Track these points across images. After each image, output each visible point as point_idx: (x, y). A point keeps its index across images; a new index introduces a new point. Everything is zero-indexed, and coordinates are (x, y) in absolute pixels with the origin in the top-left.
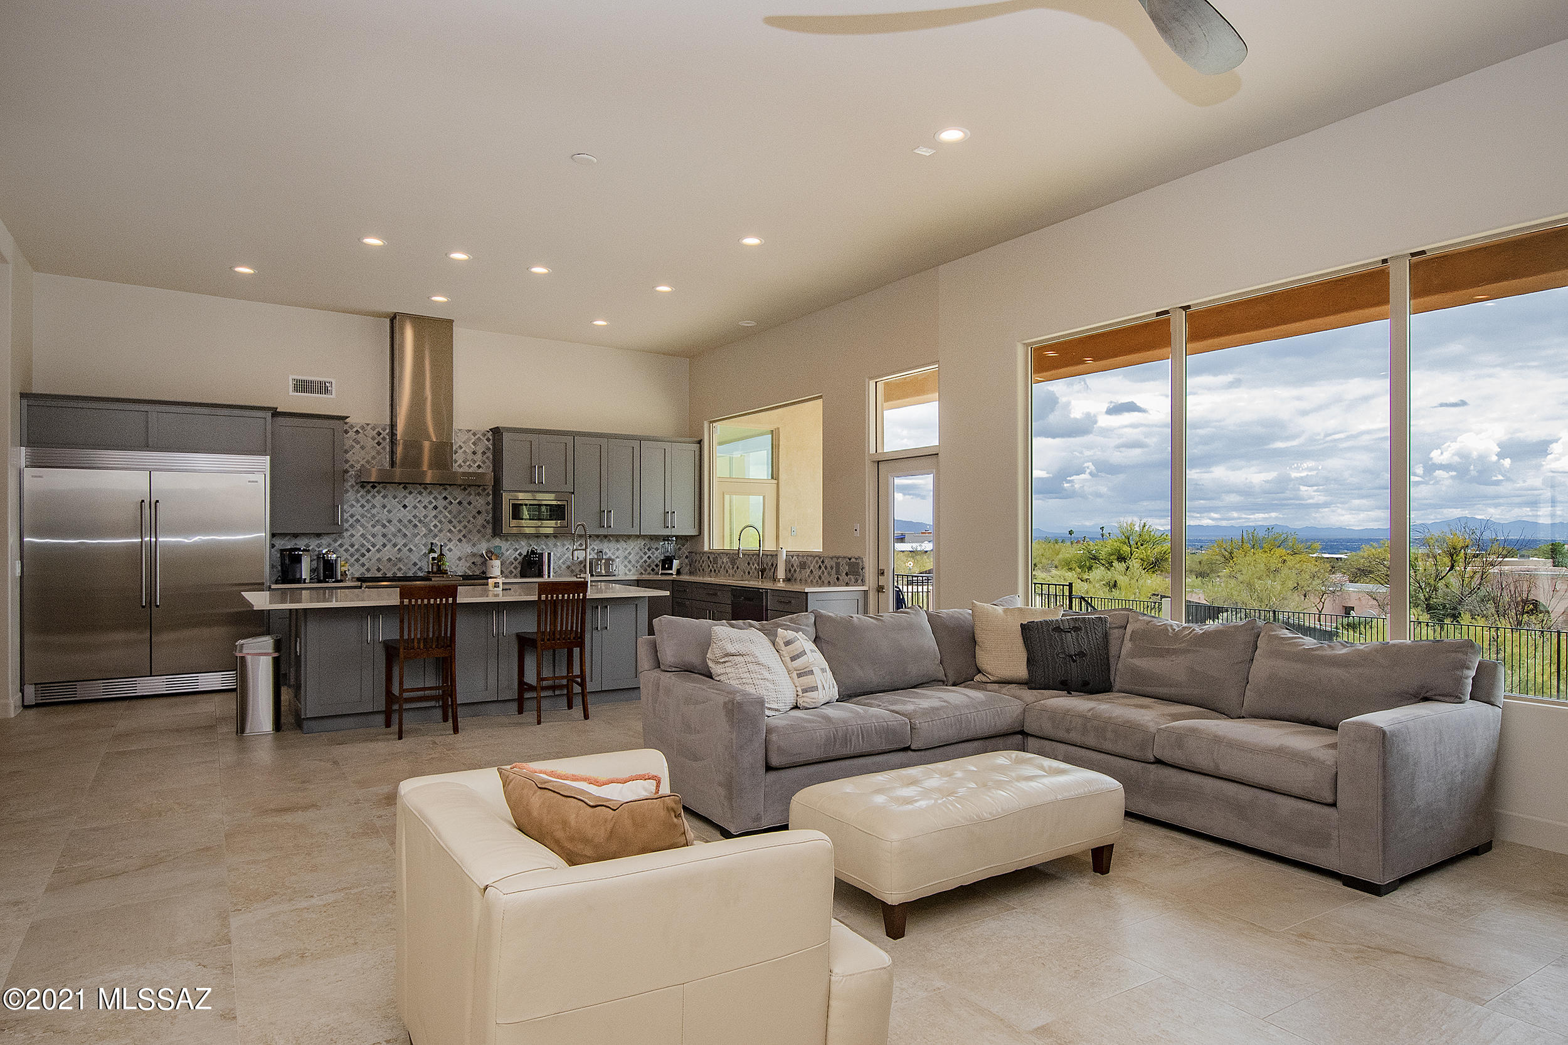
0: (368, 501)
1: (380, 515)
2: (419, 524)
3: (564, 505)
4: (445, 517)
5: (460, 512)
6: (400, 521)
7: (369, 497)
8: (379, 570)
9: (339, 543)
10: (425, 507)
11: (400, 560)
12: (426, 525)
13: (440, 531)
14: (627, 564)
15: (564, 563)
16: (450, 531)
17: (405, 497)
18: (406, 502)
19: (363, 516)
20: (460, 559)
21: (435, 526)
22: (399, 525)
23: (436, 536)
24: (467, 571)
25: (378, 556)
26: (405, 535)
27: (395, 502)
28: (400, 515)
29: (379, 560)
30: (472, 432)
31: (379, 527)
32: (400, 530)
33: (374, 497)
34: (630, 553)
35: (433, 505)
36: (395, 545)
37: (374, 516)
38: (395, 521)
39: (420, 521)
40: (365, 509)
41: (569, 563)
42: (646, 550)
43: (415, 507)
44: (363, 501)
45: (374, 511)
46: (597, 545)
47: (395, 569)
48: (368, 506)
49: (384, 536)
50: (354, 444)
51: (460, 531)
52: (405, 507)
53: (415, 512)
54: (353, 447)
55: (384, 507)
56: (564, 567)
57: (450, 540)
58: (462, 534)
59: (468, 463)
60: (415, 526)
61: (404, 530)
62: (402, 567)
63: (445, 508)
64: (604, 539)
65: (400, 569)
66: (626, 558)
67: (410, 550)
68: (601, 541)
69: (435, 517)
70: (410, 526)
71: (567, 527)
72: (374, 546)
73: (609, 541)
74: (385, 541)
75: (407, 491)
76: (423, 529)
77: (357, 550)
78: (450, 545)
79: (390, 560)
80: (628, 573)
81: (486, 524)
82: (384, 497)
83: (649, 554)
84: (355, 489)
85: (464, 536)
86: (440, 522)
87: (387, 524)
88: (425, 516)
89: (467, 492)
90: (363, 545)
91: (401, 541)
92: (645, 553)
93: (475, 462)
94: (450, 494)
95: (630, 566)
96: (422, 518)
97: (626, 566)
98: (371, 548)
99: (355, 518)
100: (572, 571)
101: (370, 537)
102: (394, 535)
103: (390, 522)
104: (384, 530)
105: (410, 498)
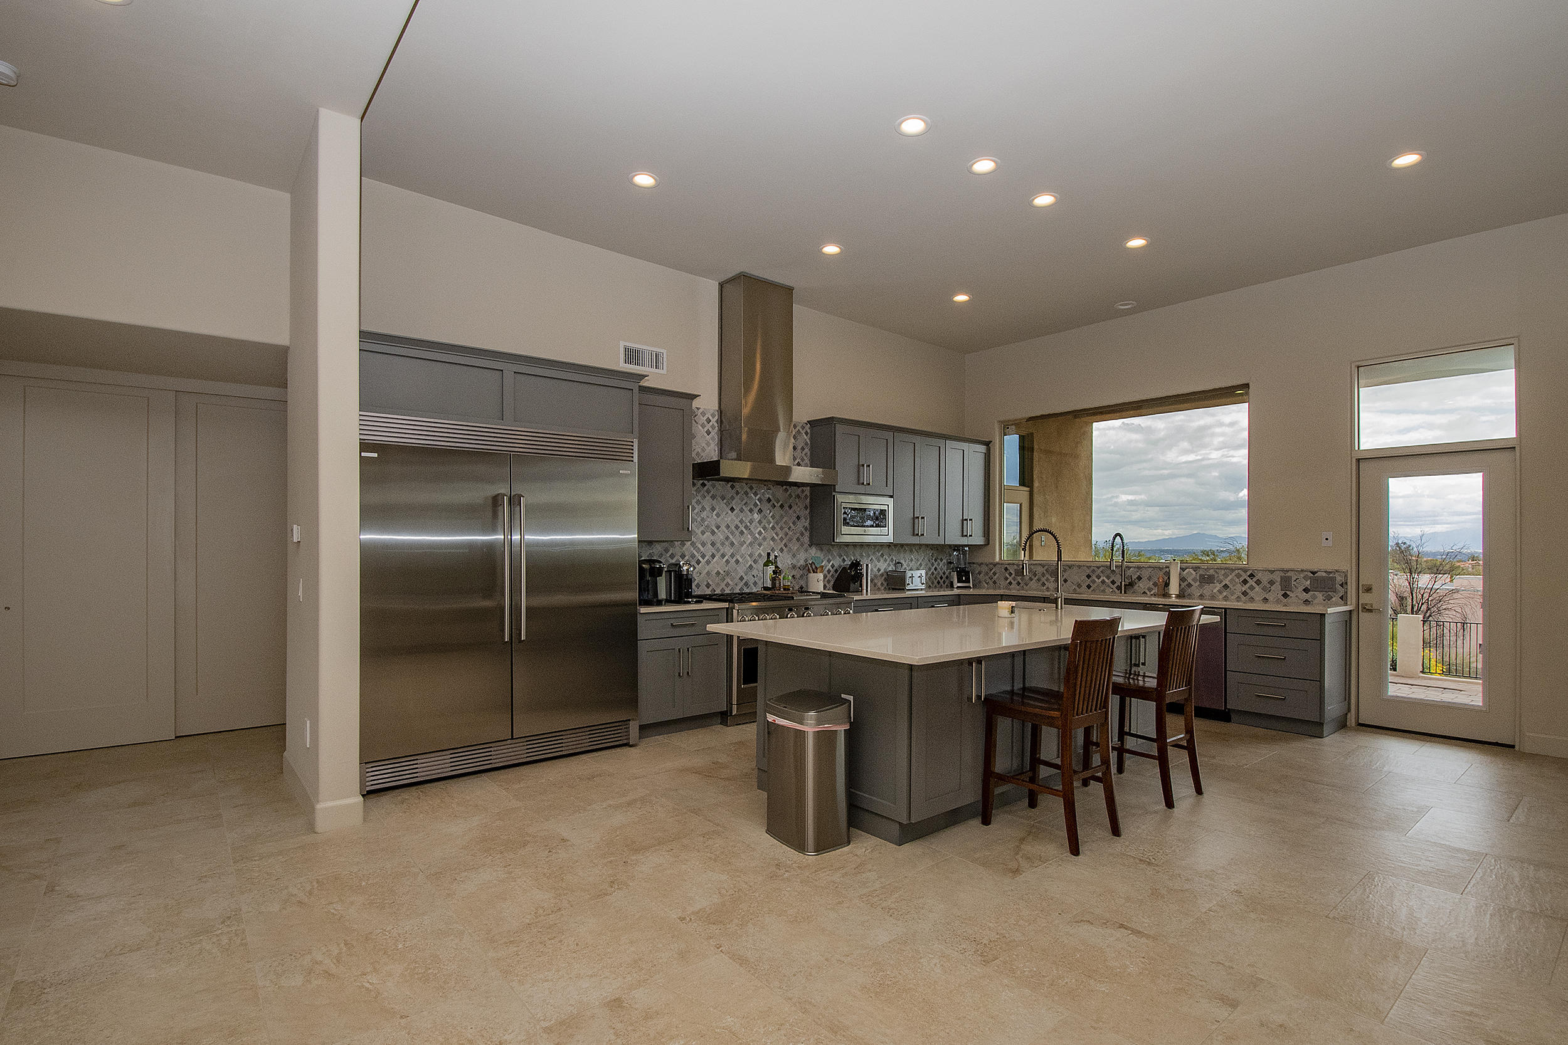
0: (698, 503)
1: (709, 520)
2: (745, 532)
4: (769, 522)
5: (782, 517)
6: (728, 527)
7: (699, 497)
8: (708, 586)
9: (670, 553)
10: (751, 511)
11: (728, 573)
12: (752, 534)
13: (765, 539)
16: (773, 539)
17: (733, 498)
18: (733, 504)
21: (760, 533)
22: (726, 531)
23: (760, 545)
25: (708, 568)
26: (732, 544)
27: (723, 504)
28: (728, 520)
29: (708, 573)
31: (708, 534)
32: (727, 538)
33: (704, 496)
35: (758, 508)
36: (723, 556)
37: (703, 520)
38: (723, 527)
39: (746, 527)
40: (696, 512)
42: (933, 561)
43: (742, 510)
45: (704, 515)
46: (895, 556)
47: (723, 585)
49: (713, 544)
51: (782, 539)
52: (732, 509)
53: (741, 516)
55: (713, 509)
60: (742, 533)
61: (731, 537)
62: (730, 583)
63: (769, 512)
65: (727, 585)
67: (737, 562)
69: (760, 522)
70: (737, 533)
72: (703, 556)
74: (714, 551)
75: (735, 491)
76: (749, 536)
79: (718, 573)
81: (804, 531)
82: (713, 497)
86: (764, 528)
87: (716, 530)
88: (751, 522)
90: (693, 556)
91: (728, 551)
92: (932, 565)
94: (773, 495)
96: (748, 524)
98: (701, 559)
101: (700, 546)
102: (723, 544)
103: (718, 527)
104: (712, 538)
105: (737, 498)
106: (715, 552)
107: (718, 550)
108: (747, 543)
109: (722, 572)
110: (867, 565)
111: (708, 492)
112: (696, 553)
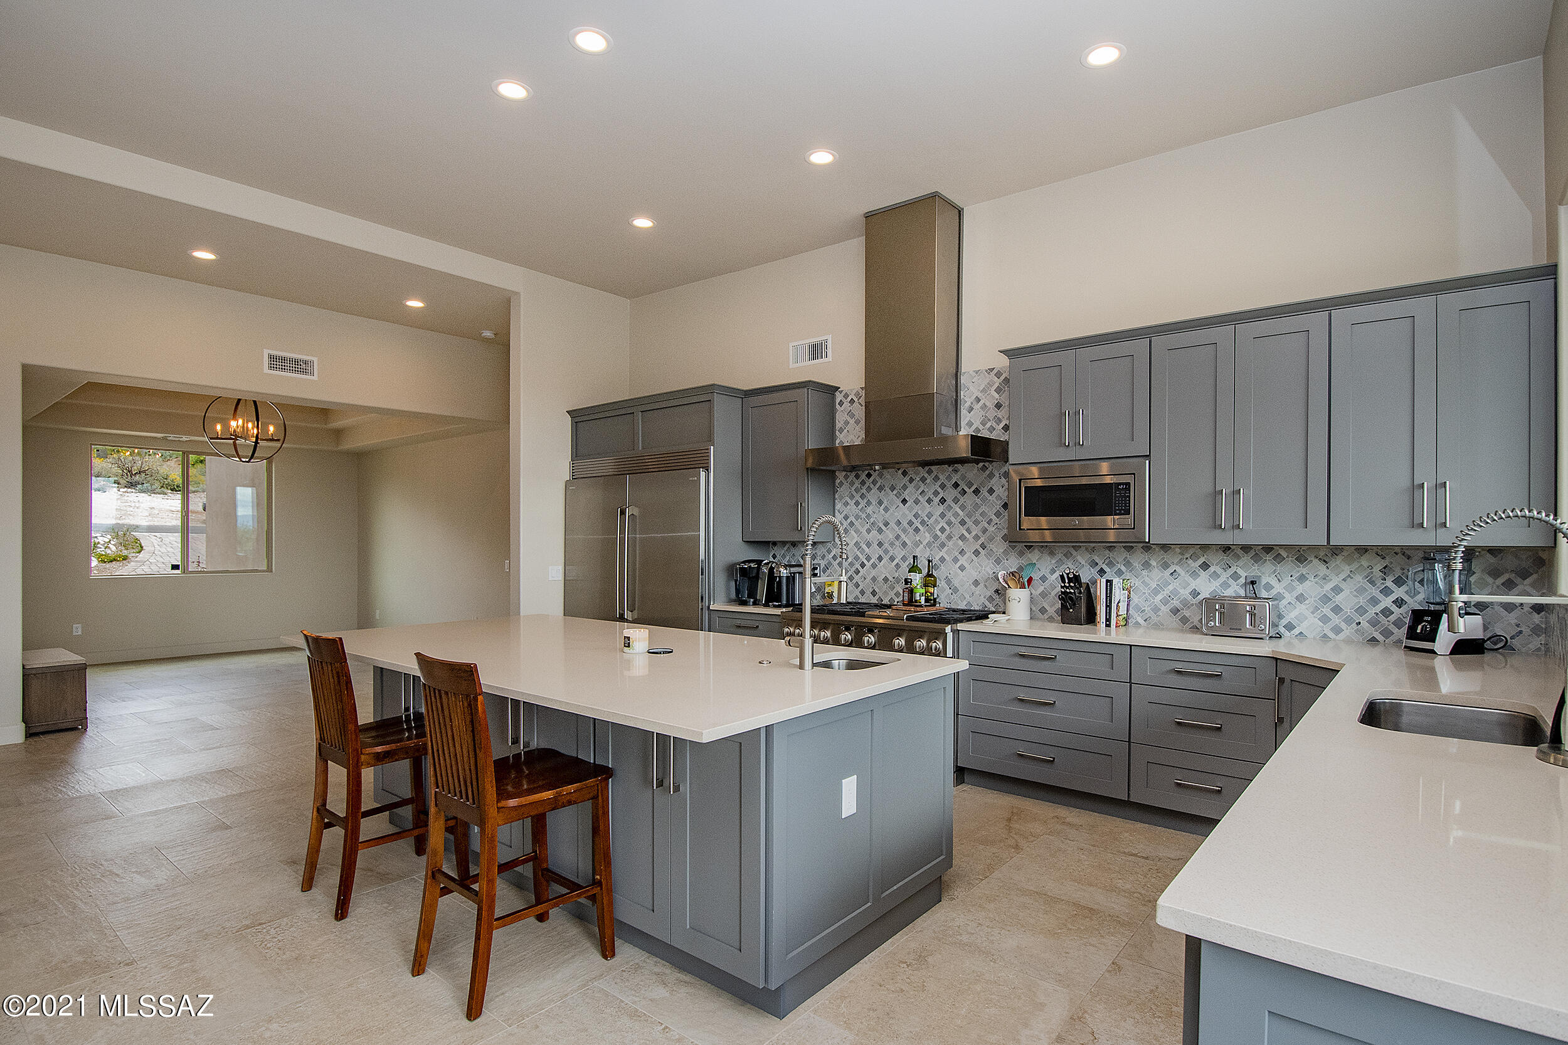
0: (863, 496)
1: (875, 516)
2: (920, 527)
3: (1128, 484)
4: (956, 515)
5: (977, 507)
6: (899, 523)
7: (864, 491)
8: (874, 593)
10: (929, 501)
12: (930, 530)
13: (949, 537)
14: (1331, 615)
15: (1165, 602)
16: (962, 538)
17: (905, 487)
18: (906, 495)
19: (857, 517)
20: (976, 583)
21: (943, 530)
22: (896, 528)
23: (943, 545)
24: (987, 603)
25: (874, 573)
26: (904, 544)
27: (892, 495)
28: (898, 515)
29: (874, 579)
30: (995, 371)
31: (874, 532)
32: (898, 537)
33: (869, 489)
34: (1337, 590)
35: (940, 497)
37: (868, 516)
38: (892, 524)
39: (923, 523)
40: (860, 507)
41: (1176, 603)
42: (1389, 583)
43: (917, 502)
44: (857, 497)
45: (869, 510)
46: (1245, 569)
48: (863, 503)
49: (880, 544)
50: (849, 419)
51: (977, 537)
52: (904, 501)
53: (917, 508)
54: (846, 423)
55: (881, 502)
56: (1165, 609)
57: (962, 552)
58: (980, 542)
59: (988, 425)
60: (917, 530)
61: (903, 536)
63: (956, 500)
64: (1263, 555)
66: (1326, 599)
68: (1256, 558)
69: (943, 515)
70: (911, 530)
71: (1134, 528)
72: (868, 559)
73: (1278, 558)
74: (881, 553)
75: (907, 478)
76: (927, 535)
77: (851, 564)
78: (963, 561)
79: (886, 580)
80: (1331, 635)
82: (881, 489)
83: (1400, 592)
84: (849, 480)
85: (983, 546)
86: (949, 523)
87: (884, 528)
88: (930, 516)
89: (987, 472)
90: (857, 558)
92: (1386, 592)
93: (999, 421)
94: (963, 478)
95: (1336, 620)
96: (926, 518)
97: (1325, 619)
98: (865, 562)
99: (849, 521)
100: (1184, 620)
101: (864, 546)
102: (892, 544)
103: (886, 524)
104: (880, 537)
105: (911, 488)
106: (883, 555)
107: (886, 552)
108: (925, 543)
109: (891, 579)
110: (1109, 582)
111: (874, 483)
112: (860, 555)
